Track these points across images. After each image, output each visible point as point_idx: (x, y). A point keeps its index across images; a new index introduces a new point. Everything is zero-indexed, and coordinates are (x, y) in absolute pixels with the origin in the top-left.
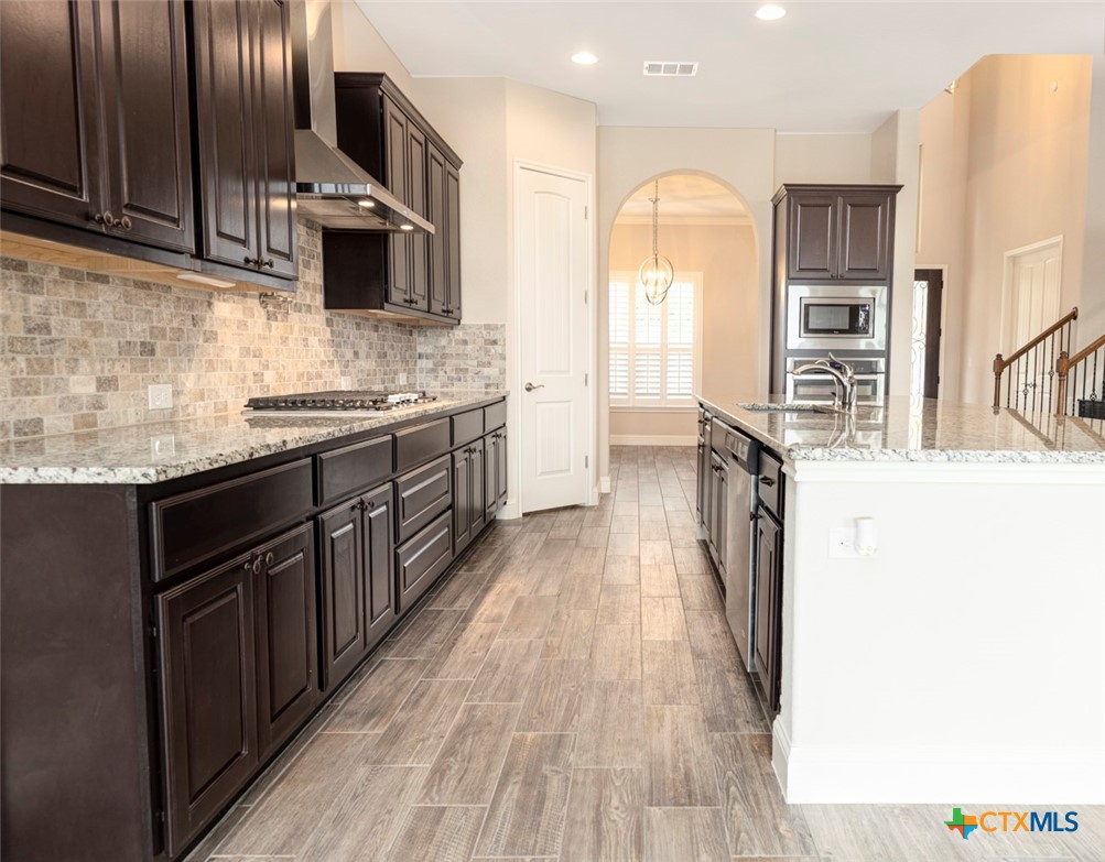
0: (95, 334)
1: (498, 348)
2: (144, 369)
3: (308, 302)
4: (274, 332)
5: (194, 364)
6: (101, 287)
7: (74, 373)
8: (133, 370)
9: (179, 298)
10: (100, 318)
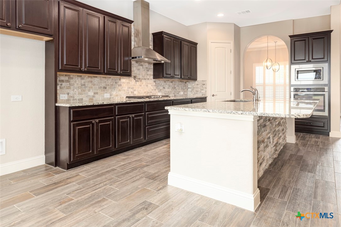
0: (94, 86)
1: (205, 86)
2: (104, 91)
3: (148, 78)
4: (137, 84)
5: (115, 90)
6: (96, 78)
7: (89, 91)
8: (101, 91)
9: (112, 79)
10: (95, 83)
